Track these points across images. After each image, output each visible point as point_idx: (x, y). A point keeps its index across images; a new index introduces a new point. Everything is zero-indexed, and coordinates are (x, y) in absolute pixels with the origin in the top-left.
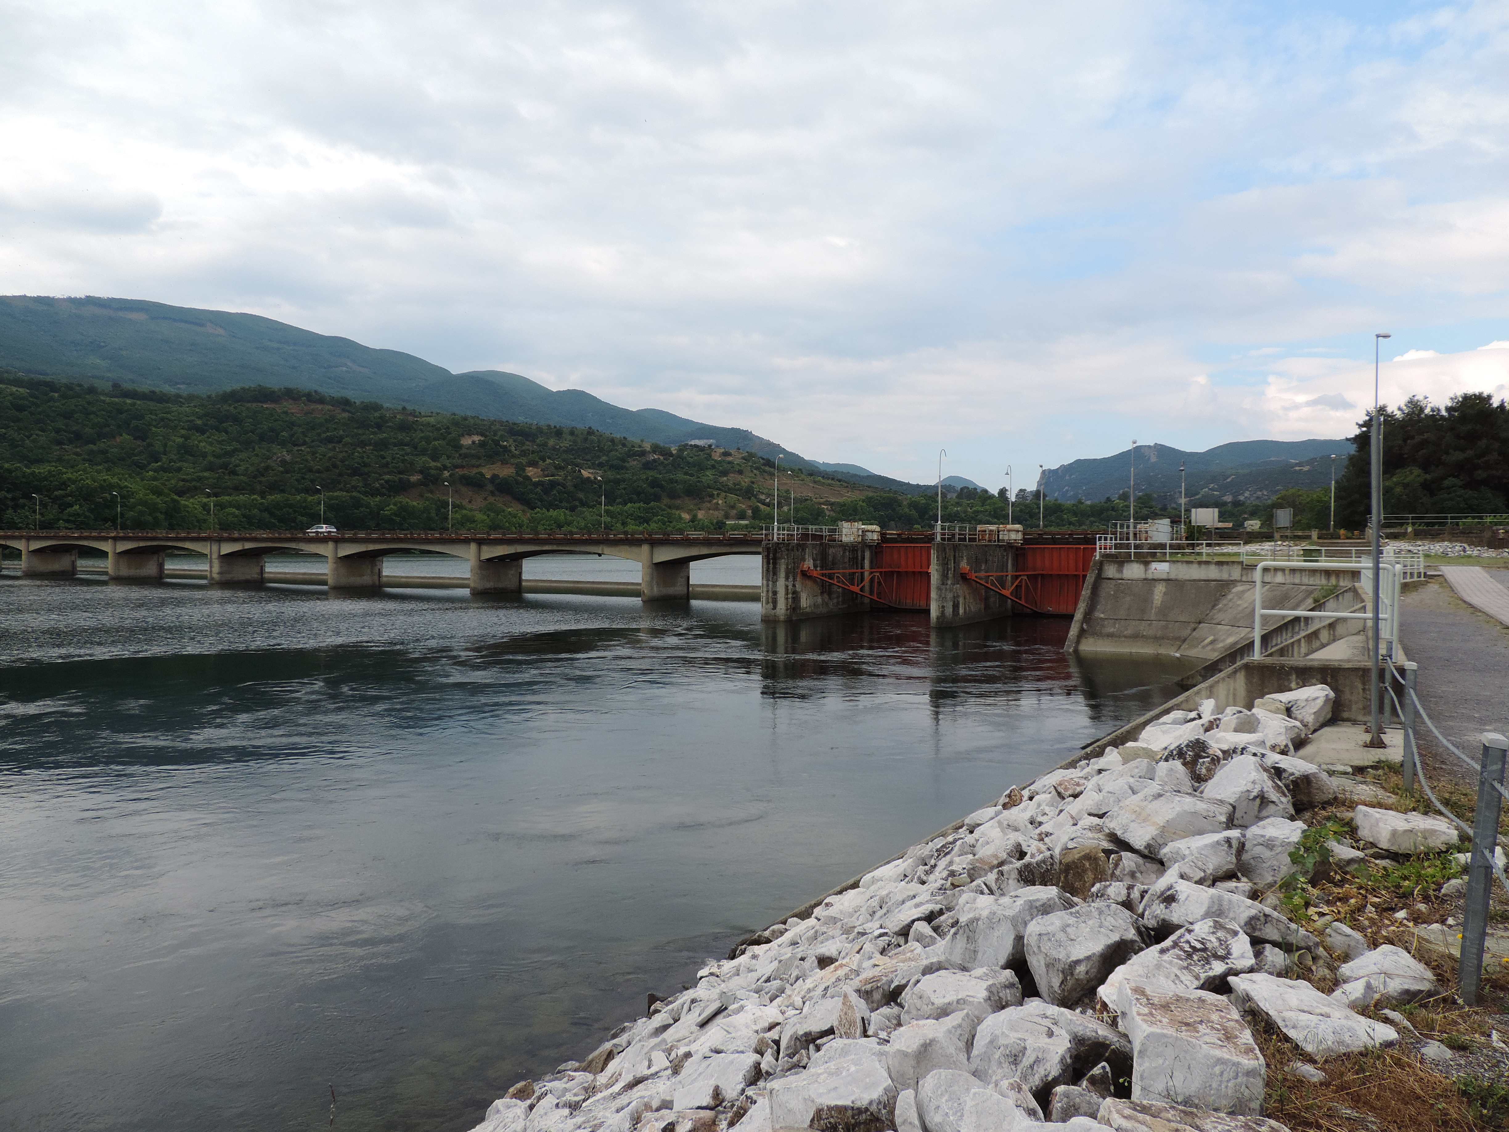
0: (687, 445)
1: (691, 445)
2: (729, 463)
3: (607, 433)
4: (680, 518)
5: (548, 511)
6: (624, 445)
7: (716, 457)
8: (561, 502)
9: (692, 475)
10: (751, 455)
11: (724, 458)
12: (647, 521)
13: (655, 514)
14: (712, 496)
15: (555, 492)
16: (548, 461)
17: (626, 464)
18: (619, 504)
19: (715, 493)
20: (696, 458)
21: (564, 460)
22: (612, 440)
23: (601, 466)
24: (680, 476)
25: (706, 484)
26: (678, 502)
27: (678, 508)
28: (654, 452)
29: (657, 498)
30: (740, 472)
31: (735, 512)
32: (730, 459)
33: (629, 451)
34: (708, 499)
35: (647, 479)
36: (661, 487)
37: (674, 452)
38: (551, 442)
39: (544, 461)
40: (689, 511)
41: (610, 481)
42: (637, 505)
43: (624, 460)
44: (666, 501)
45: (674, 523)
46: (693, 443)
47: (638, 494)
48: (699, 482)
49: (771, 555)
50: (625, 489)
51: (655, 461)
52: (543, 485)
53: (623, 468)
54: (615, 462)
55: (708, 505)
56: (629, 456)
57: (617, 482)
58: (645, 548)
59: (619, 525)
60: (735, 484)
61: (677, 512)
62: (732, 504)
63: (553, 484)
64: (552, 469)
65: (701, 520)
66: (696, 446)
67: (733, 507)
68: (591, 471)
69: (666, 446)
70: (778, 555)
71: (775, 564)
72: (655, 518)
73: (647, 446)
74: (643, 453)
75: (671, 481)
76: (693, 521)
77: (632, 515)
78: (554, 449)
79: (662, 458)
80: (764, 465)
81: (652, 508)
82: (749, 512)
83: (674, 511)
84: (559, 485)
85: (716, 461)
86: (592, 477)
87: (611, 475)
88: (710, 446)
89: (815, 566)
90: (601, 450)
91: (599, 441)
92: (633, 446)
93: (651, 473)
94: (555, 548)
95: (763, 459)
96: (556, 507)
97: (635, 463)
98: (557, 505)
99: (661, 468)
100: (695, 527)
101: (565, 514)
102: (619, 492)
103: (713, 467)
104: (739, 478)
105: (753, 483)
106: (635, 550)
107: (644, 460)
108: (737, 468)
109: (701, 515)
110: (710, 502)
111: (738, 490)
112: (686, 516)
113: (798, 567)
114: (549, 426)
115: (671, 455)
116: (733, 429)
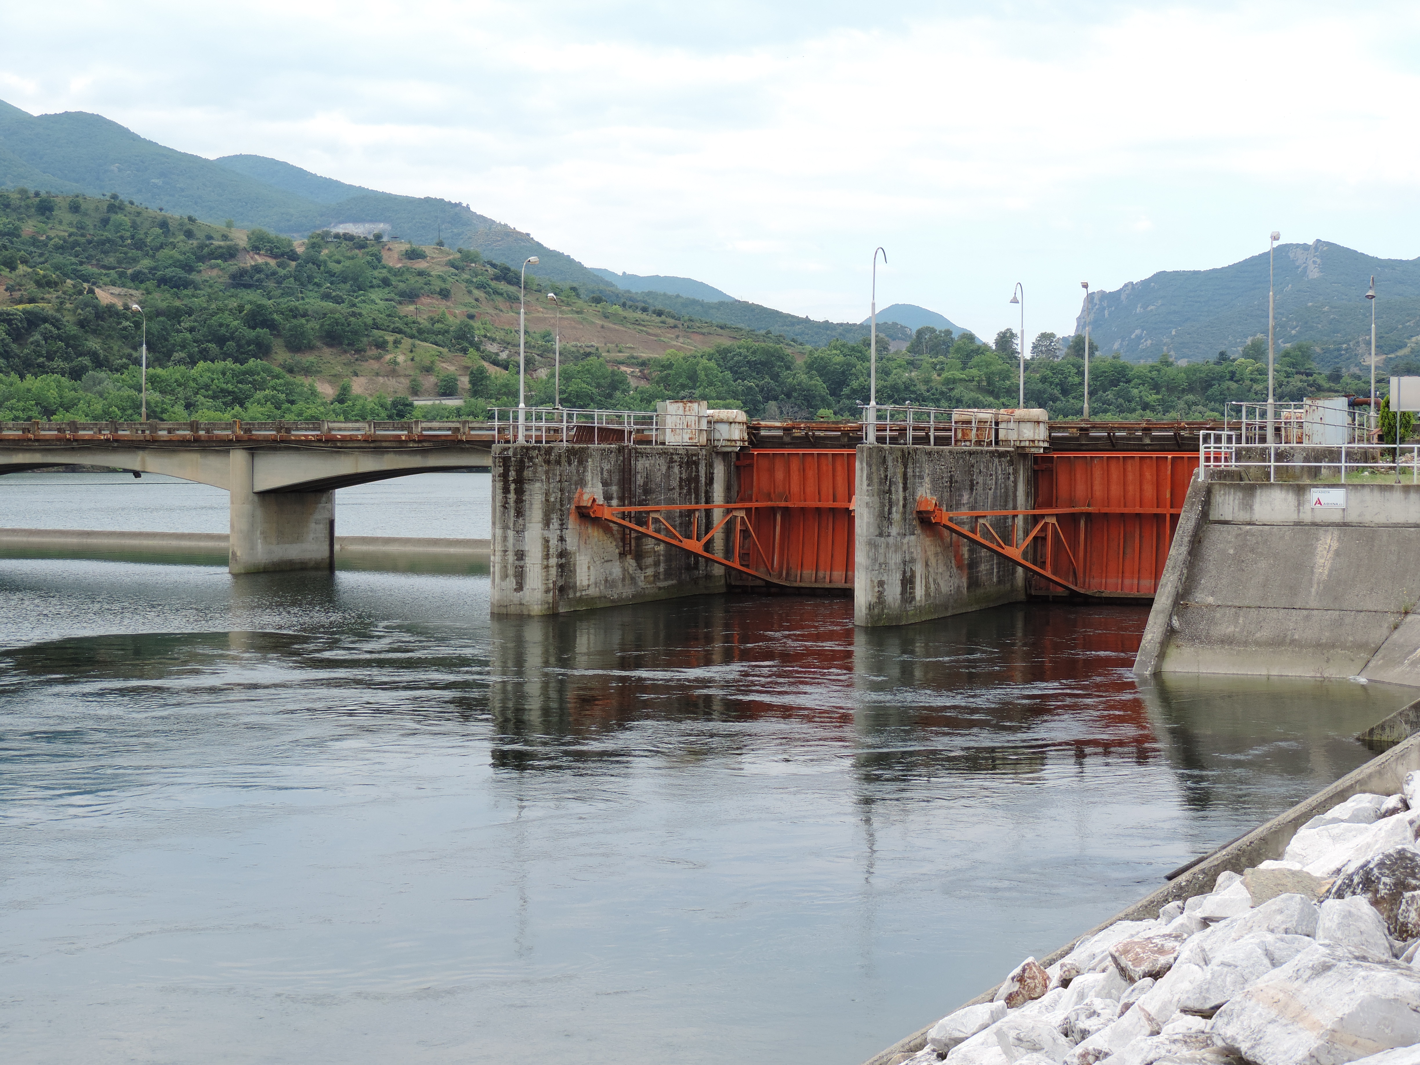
0: (327, 234)
1: (337, 236)
2: (420, 274)
3: (153, 210)
4: (314, 393)
5: (22, 377)
6: (189, 234)
7: (392, 260)
8: (50, 358)
9: (339, 301)
10: (468, 257)
11: (409, 263)
12: (240, 400)
13: (259, 386)
14: (381, 345)
15: (37, 336)
16: (22, 269)
17: (194, 276)
18: (180, 362)
19: (390, 338)
20: (347, 263)
21: (57, 268)
22: (164, 225)
23: (138, 278)
24: (313, 302)
25: (369, 321)
26: (308, 359)
27: (307, 371)
28: (256, 249)
29: (263, 350)
30: (445, 294)
31: (432, 379)
32: (421, 265)
33: (201, 247)
34: (374, 352)
35: (241, 308)
36: (272, 326)
37: (300, 250)
38: (29, 228)
39: (13, 268)
40: (334, 378)
41: (159, 313)
42: (220, 365)
43: (189, 268)
44: (282, 355)
45: (301, 405)
46: (341, 229)
47: (221, 341)
48: (354, 314)
49: (512, 475)
50: (191, 330)
51: (257, 269)
52: (9, 322)
53: (186, 284)
54: (169, 272)
55: (375, 365)
56: (201, 259)
57: (175, 315)
58: (238, 458)
59: (179, 409)
60: (433, 321)
61: (307, 381)
62: (427, 363)
63: (33, 320)
64: (31, 287)
65: (358, 397)
66: (348, 237)
67: (428, 370)
68: (116, 290)
69: (283, 236)
70: (527, 473)
71: (520, 492)
72: (259, 395)
73: (241, 238)
74: (230, 253)
75: (294, 313)
76: (341, 400)
77: (207, 387)
78: (34, 242)
79: (272, 262)
80: (497, 278)
81: (251, 372)
82: (464, 381)
83: (300, 379)
84: (45, 320)
85: (390, 270)
86: (119, 305)
87: (162, 299)
88: (378, 237)
89: (608, 497)
90: (140, 245)
91: (134, 226)
92: (210, 237)
93: (251, 297)
94: (37, 458)
95: (494, 266)
96: (42, 370)
97: (215, 273)
98: (41, 366)
99: (271, 284)
100: (345, 412)
101: (59, 386)
102: (178, 338)
103: (386, 282)
104: (441, 306)
105: (471, 317)
106: (213, 462)
107: (233, 266)
108: (437, 285)
109: (358, 386)
110: (378, 358)
111: (439, 333)
112: (327, 390)
113: (570, 499)
114: (23, 192)
115: (293, 256)
116: (427, 200)
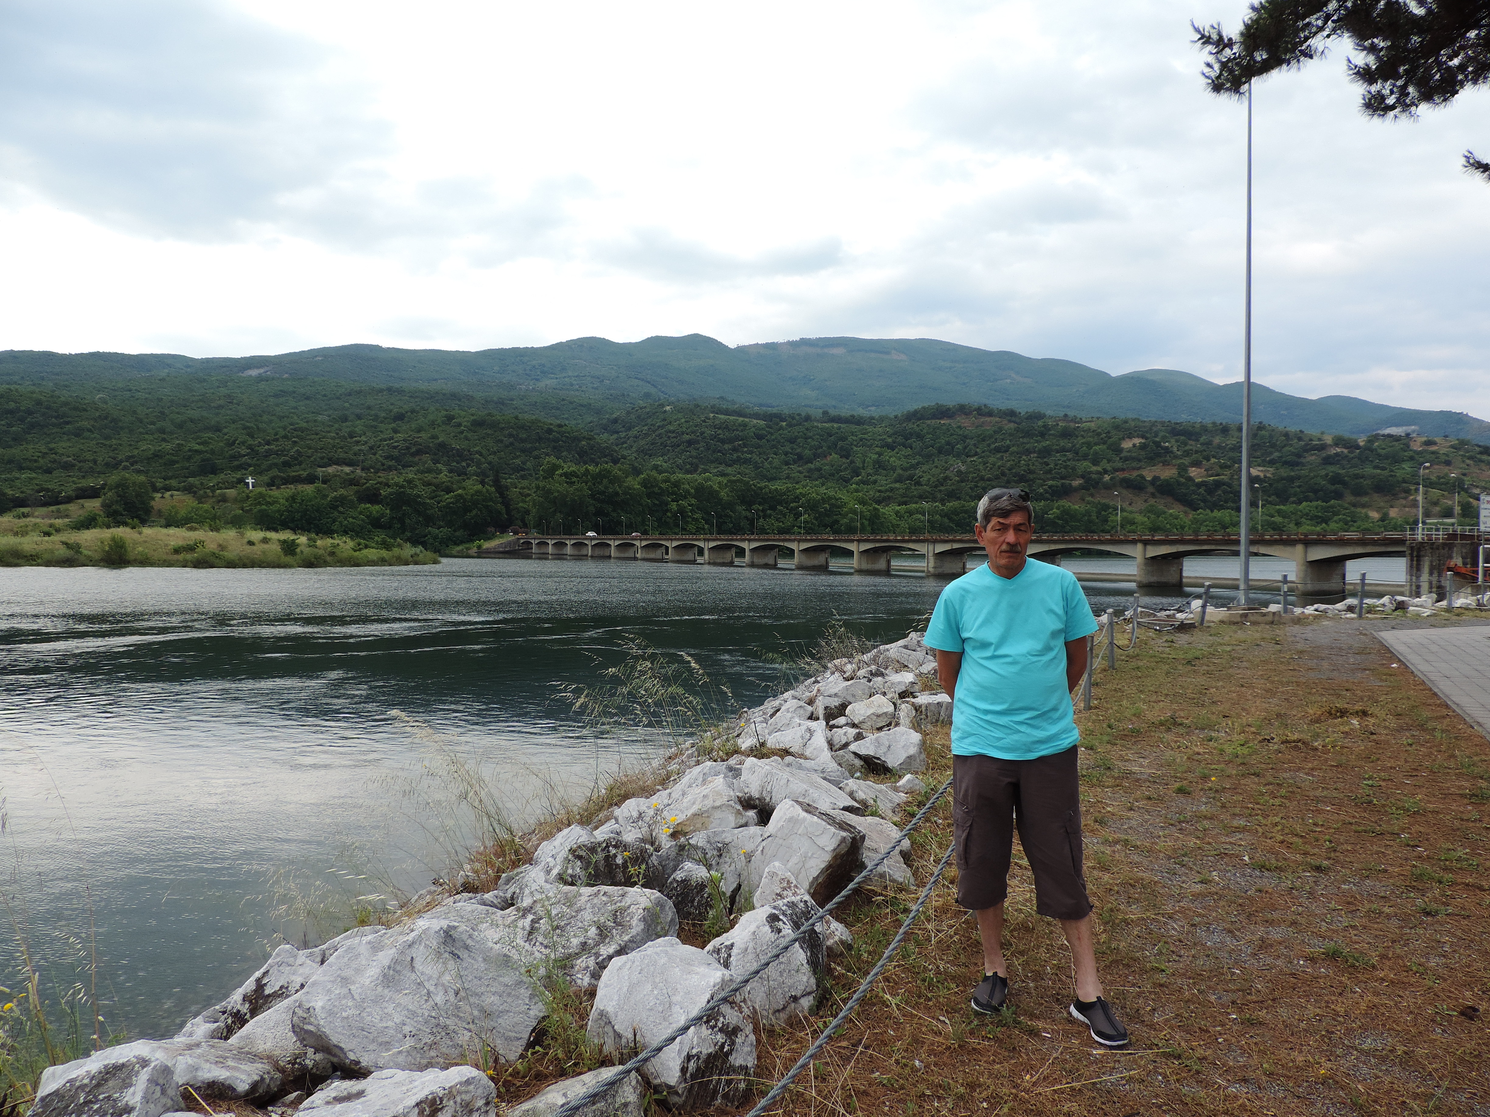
0: (1378, 435)
1: (1383, 435)
2: (1433, 453)
3: (1281, 428)
4: (1367, 517)
5: (1212, 511)
6: (1300, 439)
7: (1416, 446)
8: (1226, 502)
9: (1383, 469)
10: (1463, 443)
11: (1426, 448)
12: (1326, 521)
13: (1336, 514)
14: (1408, 492)
15: (1220, 492)
16: (1213, 460)
17: (1303, 460)
18: (1293, 503)
19: (1413, 488)
20: (1389, 449)
21: (1230, 459)
22: (1286, 435)
23: (1272, 463)
24: (1369, 470)
25: (1400, 479)
26: (1365, 499)
27: (1364, 506)
28: (1336, 445)
29: (1339, 496)
30: (1448, 463)
31: (1438, 509)
32: (1434, 448)
33: (1307, 445)
34: (1403, 495)
35: (1327, 475)
36: (1344, 483)
37: (1362, 444)
38: (1217, 440)
39: (1208, 460)
40: (1378, 509)
41: (1283, 479)
42: (1315, 503)
43: (1299, 456)
44: (1349, 498)
45: (1359, 523)
46: (1387, 431)
47: (1315, 492)
48: (1391, 476)
49: (1415, 553)
50: (1299, 487)
51: (1337, 454)
52: (1206, 486)
53: (1297, 464)
54: (1289, 458)
55: (1404, 502)
56: (1307, 451)
57: (1291, 479)
58: (1300, 548)
59: (1292, 525)
60: (1439, 477)
61: (1364, 511)
62: (1435, 499)
63: (1218, 484)
64: (1217, 469)
65: (1393, 518)
66: (1390, 436)
67: (1436, 504)
68: (1261, 469)
69: (1354, 437)
70: (1422, 553)
71: (1418, 561)
72: (1336, 518)
73: (1328, 439)
74: (1323, 447)
75: (1357, 476)
76: (1382, 520)
77: (1307, 514)
78: (1219, 447)
79: (1346, 451)
80: (1481, 453)
81: (1332, 507)
82: (1457, 509)
83: (1359, 510)
84: (1224, 484)
85: (1415, 451)
86: (1262, 475)
87: (1284, 472)
88: (1408, 435)
90: (1273, 446)
91: (1271, 436)
92: (1311, 440)
93: (1332, 469)
94: (1213, 547)
95: (1479, 446)
96: (1221, 508)
97: (1313, 458)
98: (1222, 506)
99: (1345, 462)
100: (1384, 526)
101: (1230, 516)
102: (1292, 491)
103: (1412, 458)
104: (1446, 469)
105: (1464, 475)
106: (1289, 549)
107: (1324, 454)
108: (1443, 458)
109: (1393, 513)
110: (1405, 498)
111: (1443, 484)
112: (1375, 515)
113: (1444, 564)
114: (1214, 423)
115: (1358, 447)
116: (1441, 412)
